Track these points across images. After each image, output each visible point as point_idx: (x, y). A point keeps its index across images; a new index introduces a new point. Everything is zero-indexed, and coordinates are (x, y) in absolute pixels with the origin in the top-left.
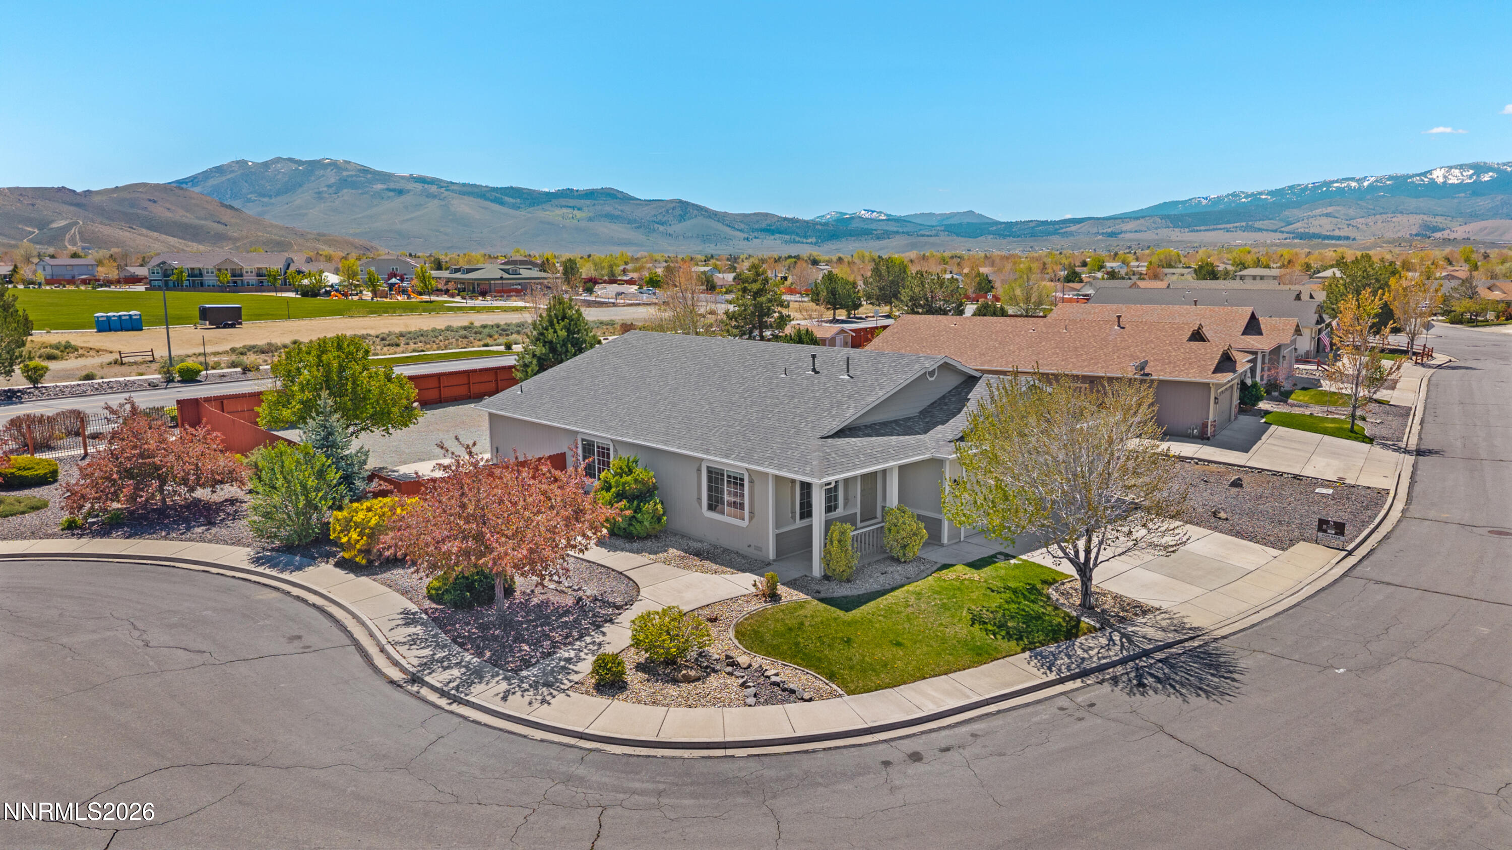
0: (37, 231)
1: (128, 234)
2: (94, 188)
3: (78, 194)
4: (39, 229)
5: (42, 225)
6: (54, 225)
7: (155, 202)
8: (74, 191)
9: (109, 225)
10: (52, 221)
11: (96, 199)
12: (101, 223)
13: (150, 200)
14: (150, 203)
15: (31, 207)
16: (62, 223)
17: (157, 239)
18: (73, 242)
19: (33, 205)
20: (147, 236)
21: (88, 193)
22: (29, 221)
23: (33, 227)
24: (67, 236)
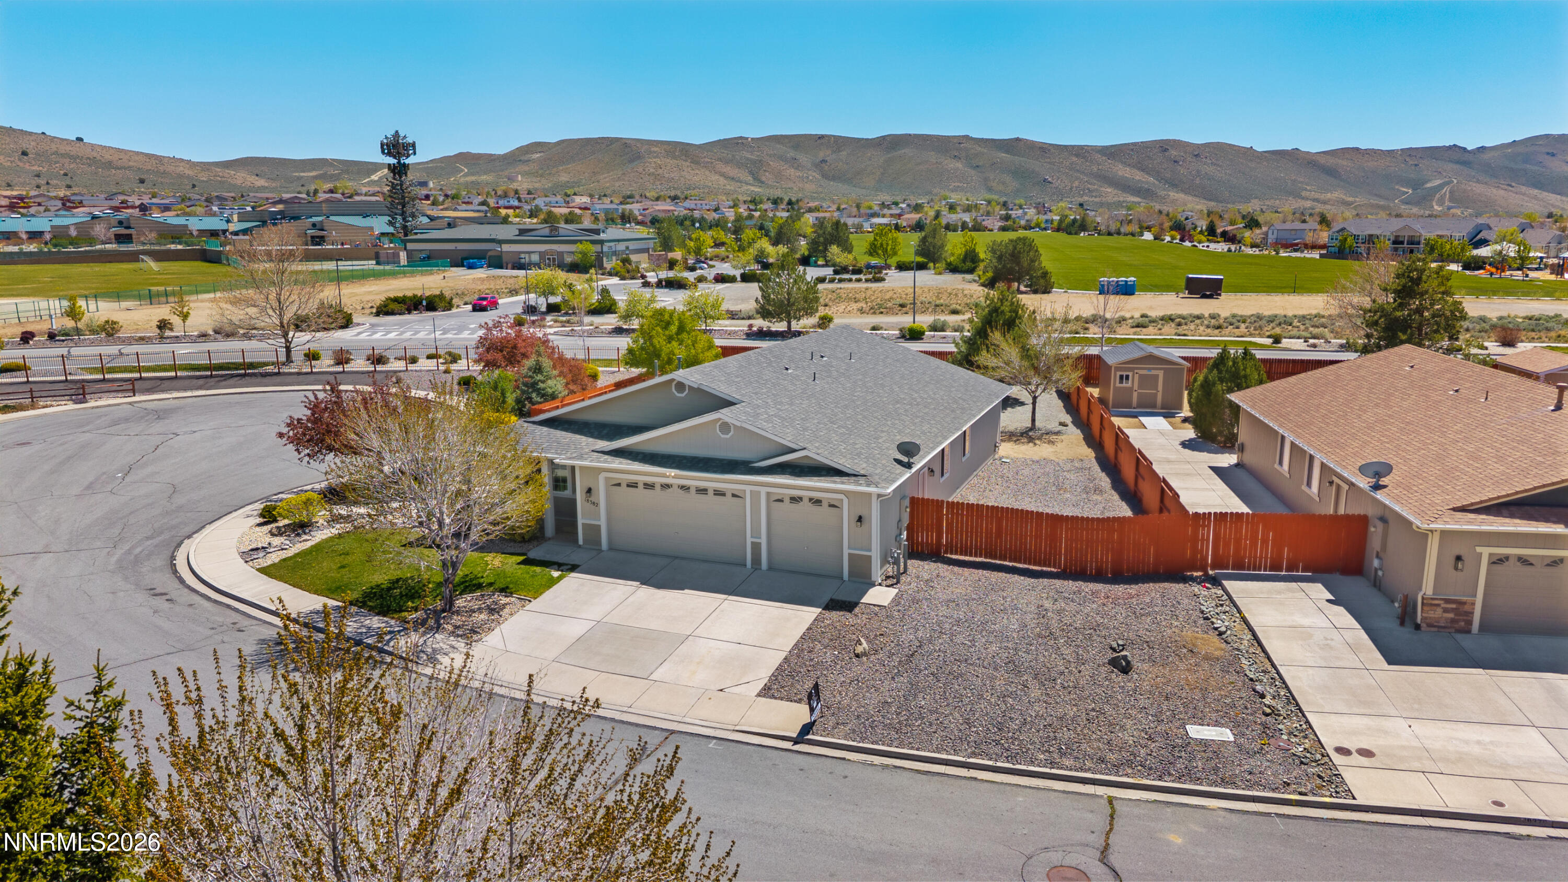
0: (1410, 191)
1: (1502, 192)
2: (1489, 144)
3: (1469, 152)
4: (1414, 189)
5: (1417, 185)
6: (1428, 185)
7: (1553, 155)
8: (1465, 149)
9: (1486, 183)
10: (1427, 182)
11: (1486, 156)
12: (1478, 182)
13: (1548, 154)
14: (1547, 157)
15: (1413, 168)
16: (1437, 182)
17: (1535, 198)
18: (1441, 202)
19: (1416, 165)
20: (1524, 194)
21: (1482, 149)
22: (1408, 183)
23: (1407, 187)
24: (1438, 196)
